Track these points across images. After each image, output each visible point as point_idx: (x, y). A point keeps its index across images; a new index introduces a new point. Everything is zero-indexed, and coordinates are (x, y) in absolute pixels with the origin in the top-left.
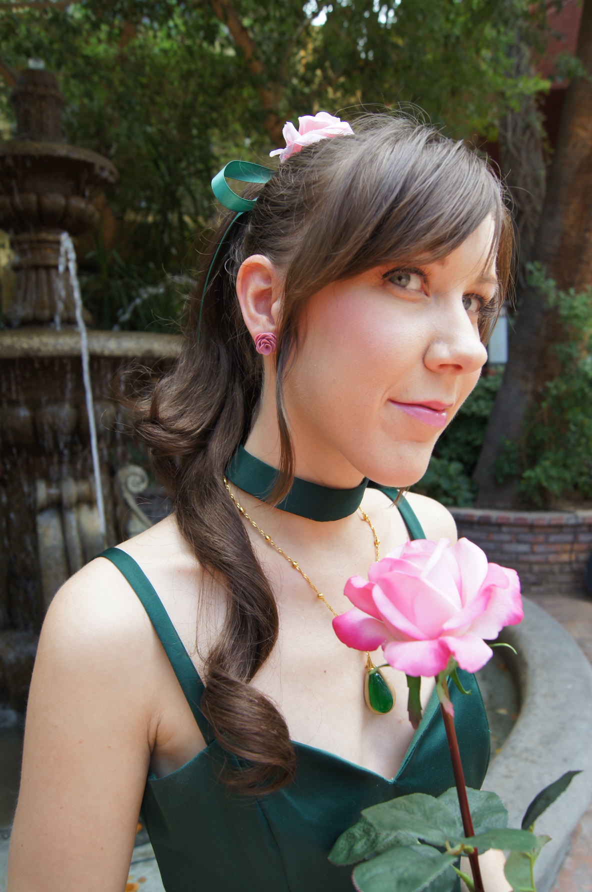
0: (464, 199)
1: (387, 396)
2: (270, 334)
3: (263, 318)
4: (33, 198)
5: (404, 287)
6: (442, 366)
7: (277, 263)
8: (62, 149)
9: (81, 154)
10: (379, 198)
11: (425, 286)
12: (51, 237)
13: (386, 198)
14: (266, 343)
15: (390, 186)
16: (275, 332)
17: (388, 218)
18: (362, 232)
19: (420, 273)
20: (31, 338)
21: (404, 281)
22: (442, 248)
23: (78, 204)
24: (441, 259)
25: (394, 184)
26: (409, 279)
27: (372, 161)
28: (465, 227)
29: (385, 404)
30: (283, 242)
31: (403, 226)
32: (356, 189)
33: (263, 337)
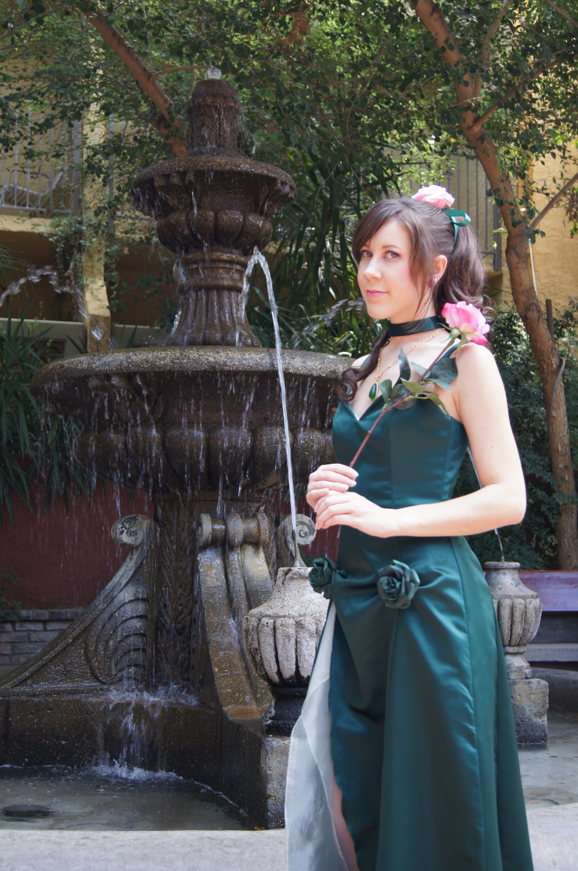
4: (211, 215)
9: (264, 169)
23: (256, 221)
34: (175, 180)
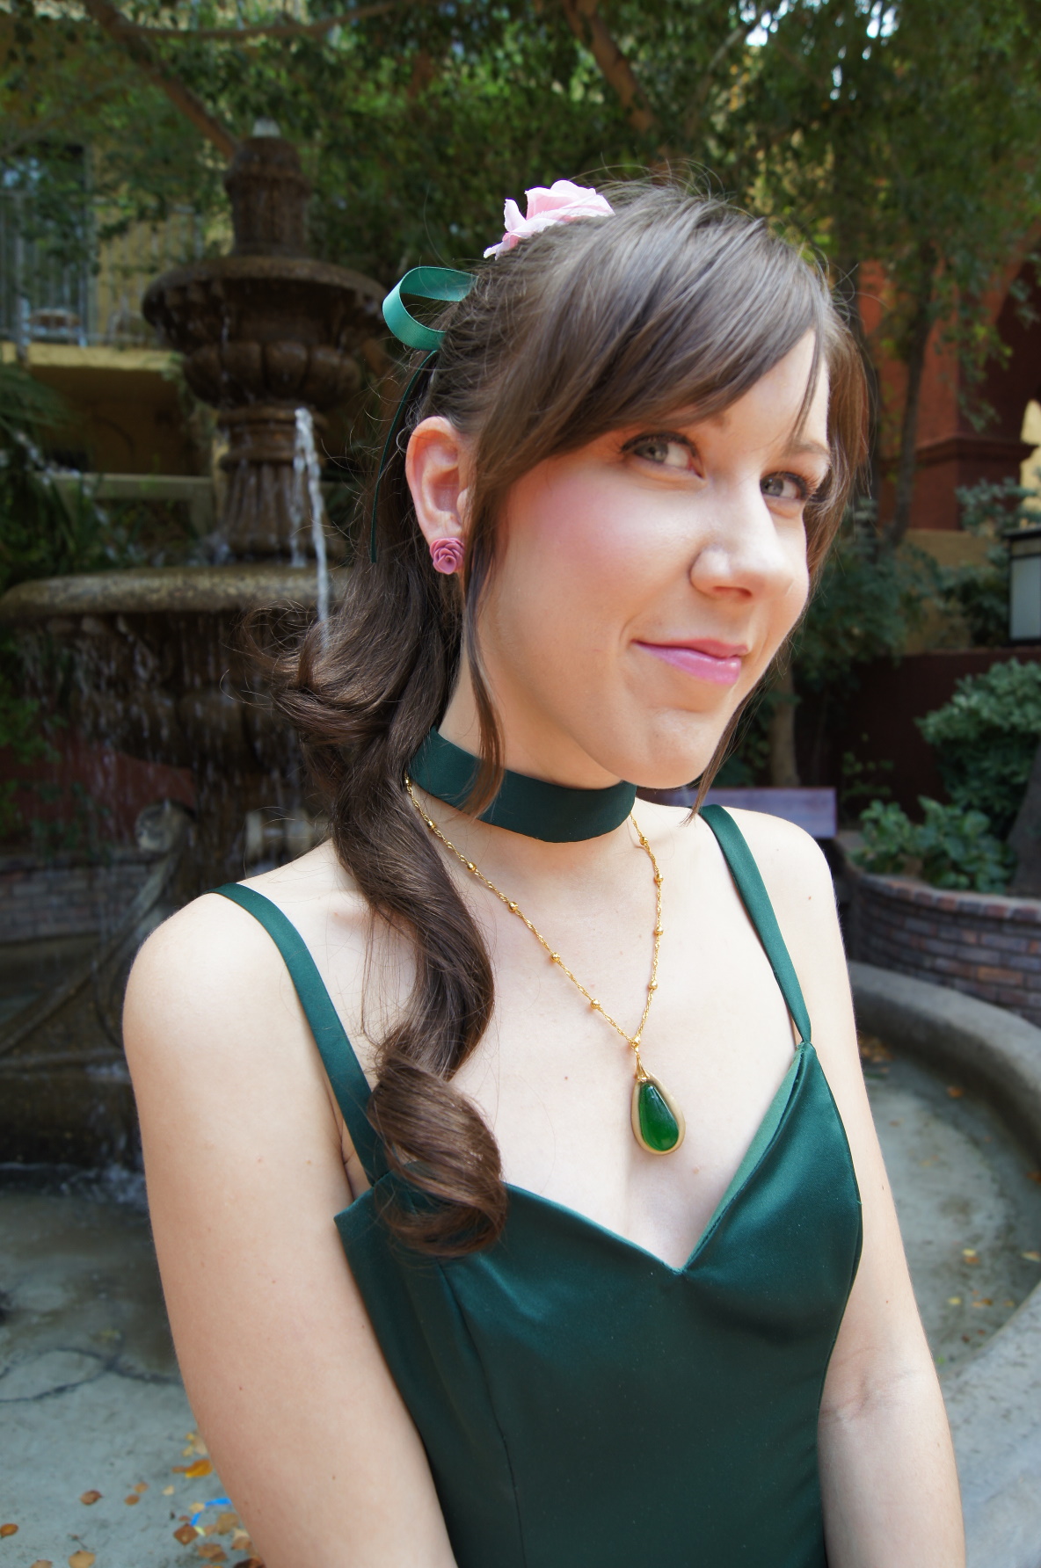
0: (750, 317)
1: (627, 636)
2: (453, 541)
3: (445, 516)
4: (255, 349)
5: (661, 462)
6: (719, 589)
7: (462, 431)
8: (303, 268)
9: (333, 275)
10: (611, 321)
11: (696, 462)
12: (282, 414)
13: (620, 321)
14: (447, 554)
15: (628, 301)
16: (462, 537)
17: (623, 353)
18: (584, 376)
19: (683, 441)
20: (243, 579)
21: (658, 454)
22: (714, 398)
23: (328, 358)
24: (716, 415)
25: (635, 297)
26: (665, 450)
27: (604, 262)
28: (752, 364)
29: (628, 647)
30: (476, 396)
31: (647, 365)
32: (577, 307)
33: (443, 545)
34: (195, 296)
